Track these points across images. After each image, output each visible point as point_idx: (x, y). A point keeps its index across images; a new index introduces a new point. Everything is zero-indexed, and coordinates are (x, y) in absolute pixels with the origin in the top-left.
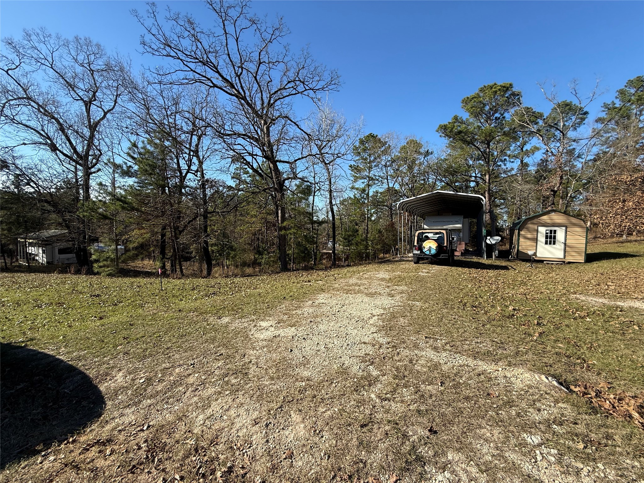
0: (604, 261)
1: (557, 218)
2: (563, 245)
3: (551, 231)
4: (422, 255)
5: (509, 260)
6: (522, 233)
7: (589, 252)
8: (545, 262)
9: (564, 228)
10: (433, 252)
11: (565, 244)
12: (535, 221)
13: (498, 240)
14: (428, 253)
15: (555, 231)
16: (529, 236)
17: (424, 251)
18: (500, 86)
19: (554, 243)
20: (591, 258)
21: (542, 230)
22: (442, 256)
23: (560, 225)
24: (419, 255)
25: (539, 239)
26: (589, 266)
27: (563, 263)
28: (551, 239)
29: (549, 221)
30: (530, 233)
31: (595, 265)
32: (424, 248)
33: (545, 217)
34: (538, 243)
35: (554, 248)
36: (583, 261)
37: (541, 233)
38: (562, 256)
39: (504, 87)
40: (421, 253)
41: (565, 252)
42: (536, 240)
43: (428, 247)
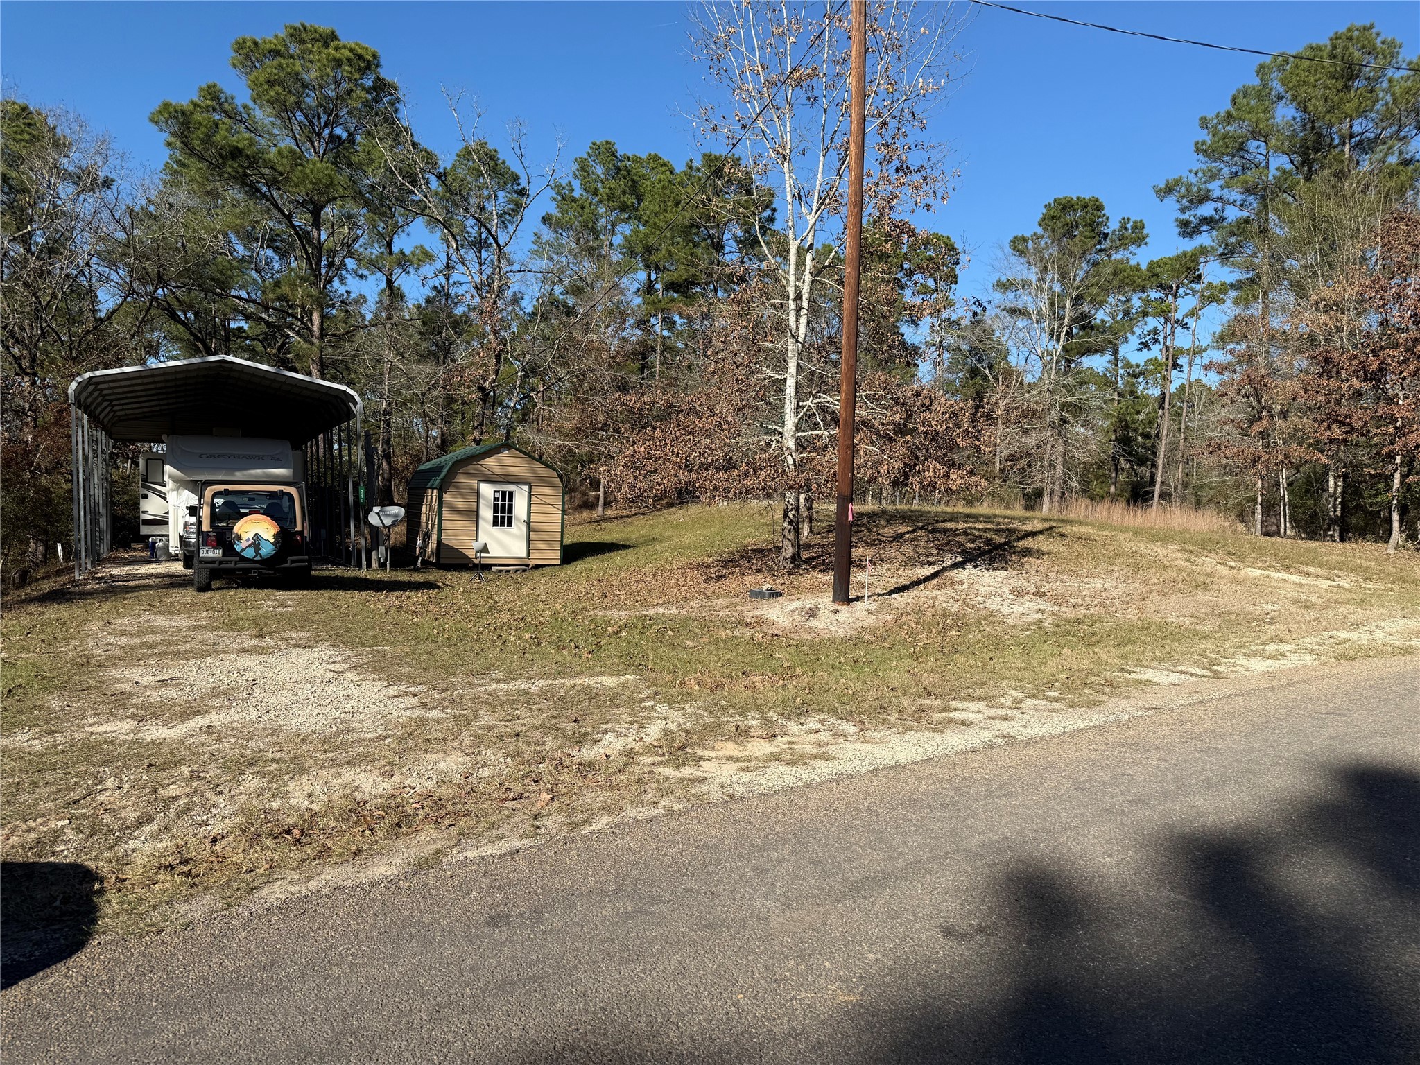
0: (590, 559)
1: (512, 463)
2: (524, 529)
3: (503, 493)
4: (227, 562)
5: (416, 570)
6: (446, 497)
7: (567, 541)
8: (494, 569)
9: (526, 488)
10: (267, 550)
11: (529, 524)
12: (471, 469)
13: (396, 516)
14: (250, 553)
15: (511, 494)
16: (460, 505)
17: (238, 549)
18: (351, 50)
19: (510, 524)
20: (573, 553)
21: (487, 490)
22: (293, 562)
23: (518, 481)
24: (221, 563)
25: (481, 512)
26: (569, 569)
27: (524, 567)
28: (503, 515)
29: (497, 470)
30: (463, 497)
31: (580, 566)
32: (239, 538)
33: (490, 461)
34: (481, 522)
35: (504, 532)
36: (558, 562)
37: (485, 499)
38: (524, 554)
39: (360, 57)
40: (224, 555)
41: (529, 542)
42: (474, 515)
43: (251, 536)
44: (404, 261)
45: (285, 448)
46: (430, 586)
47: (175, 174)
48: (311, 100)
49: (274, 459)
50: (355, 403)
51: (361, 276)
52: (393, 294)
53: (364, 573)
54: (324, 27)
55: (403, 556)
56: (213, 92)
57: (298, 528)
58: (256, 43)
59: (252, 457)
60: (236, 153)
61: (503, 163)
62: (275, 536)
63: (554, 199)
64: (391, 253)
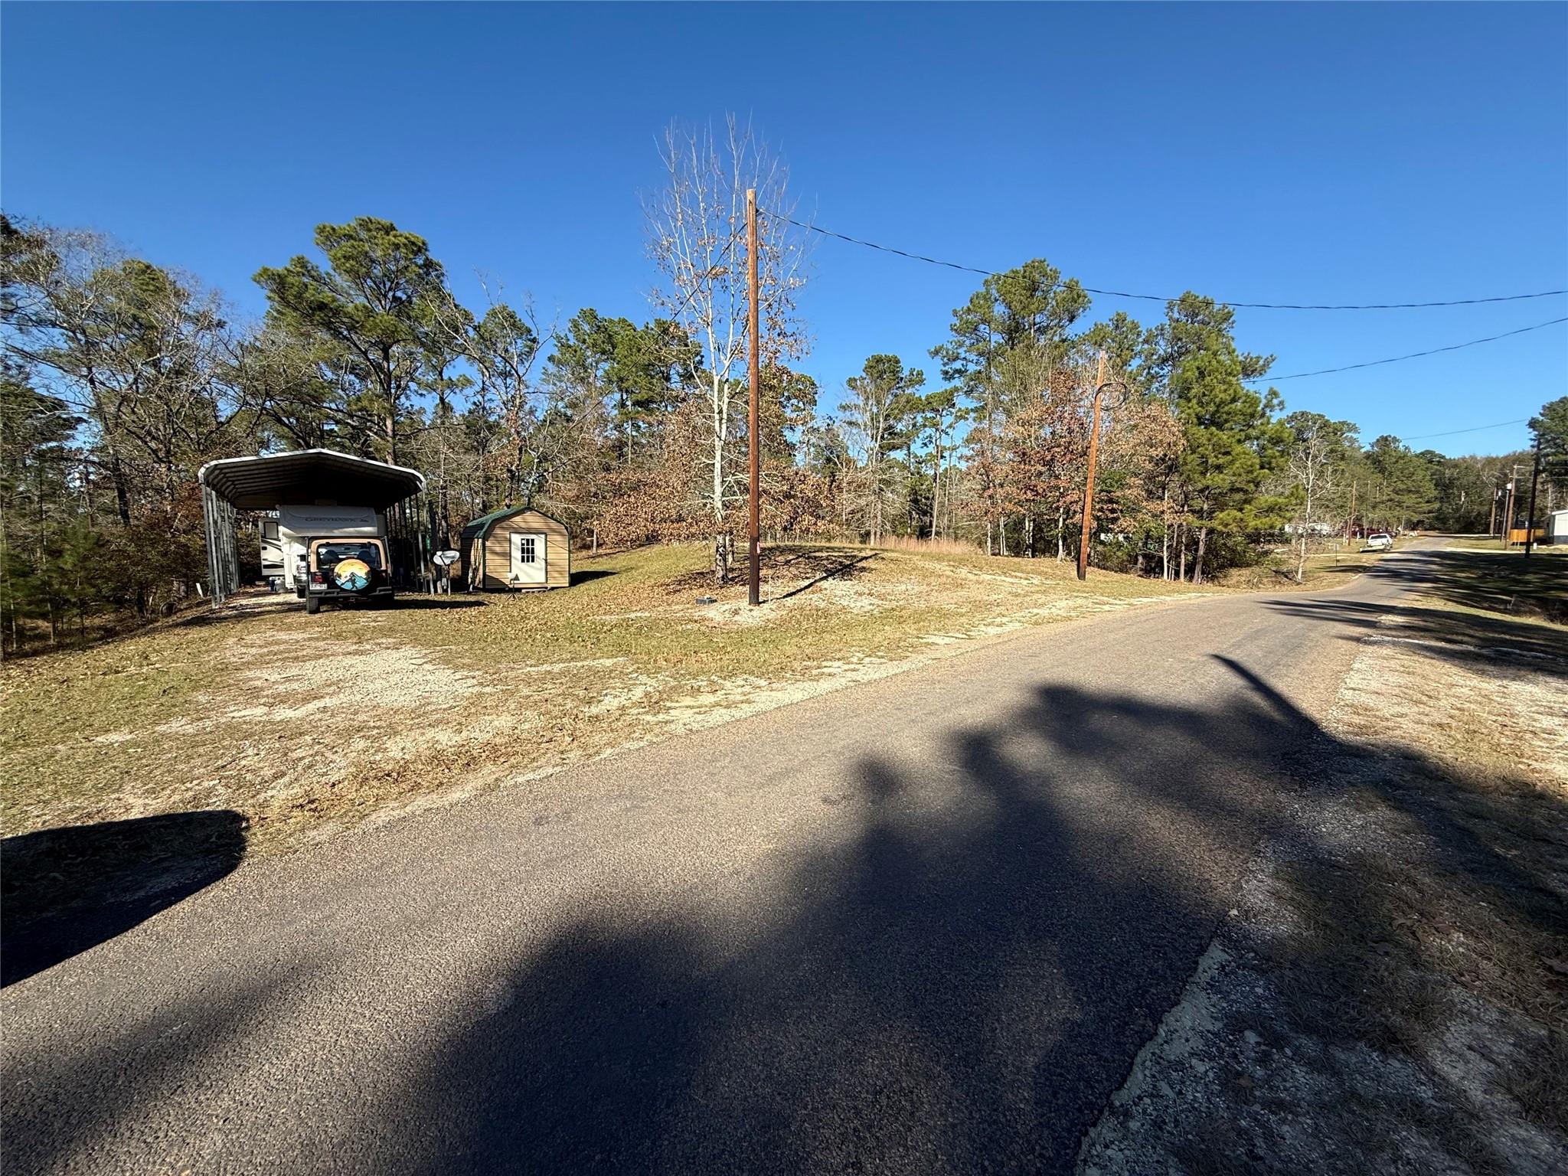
0: (589, 582)
1: (532, 520)
2: (543, 563)
3: (528, 540)
4: (333, 593)
5: (469, 593)
6: (488, 544)
7: (573, 571)
8: (523, 591)
9: (543, 536)
10: (361, 583)
11: (546, 560)
12: (504, 524)
13: (453, 557)
14: (348, 586)
15: (533, 540)
16: (498, 549)
17: (339, 583)
19: (533, 561)
20: (577, 579)
21: (517, 539)
22: (380, 591)
23: (538, 532)
25: (513, 554)
26: (575, 589)
27: (544, 589)
28: (528, 554)
29: (523, 525)
30: (499, 543)
31: (583, 587)
32: (340, 576)
33: (517, 519)
34: (513, 559)
35: (533, 567)
36: (567, 585)
37: (515, 544)
38: (543, 580)
41: (547, 572)
42: (508, 556)
43: (348, 574)
44: (451, 385)
45: (372, 513)
46: (479, 604)
47: (276, 320)
48: (377, 271)
49: (362, 521)
50: (421, 482)
51: (421, 395)
52: (445, 407)
53: (432, 597)
54: (386, 221)
55: (459, 584)
56: (302, 262)
57: (384, 568)
58: (333, 229)
59: (346, 520)
60: (322, 306)
61: (520, 320)
62: (367, 574)
63: (556, 346)
64: (442, 380)
